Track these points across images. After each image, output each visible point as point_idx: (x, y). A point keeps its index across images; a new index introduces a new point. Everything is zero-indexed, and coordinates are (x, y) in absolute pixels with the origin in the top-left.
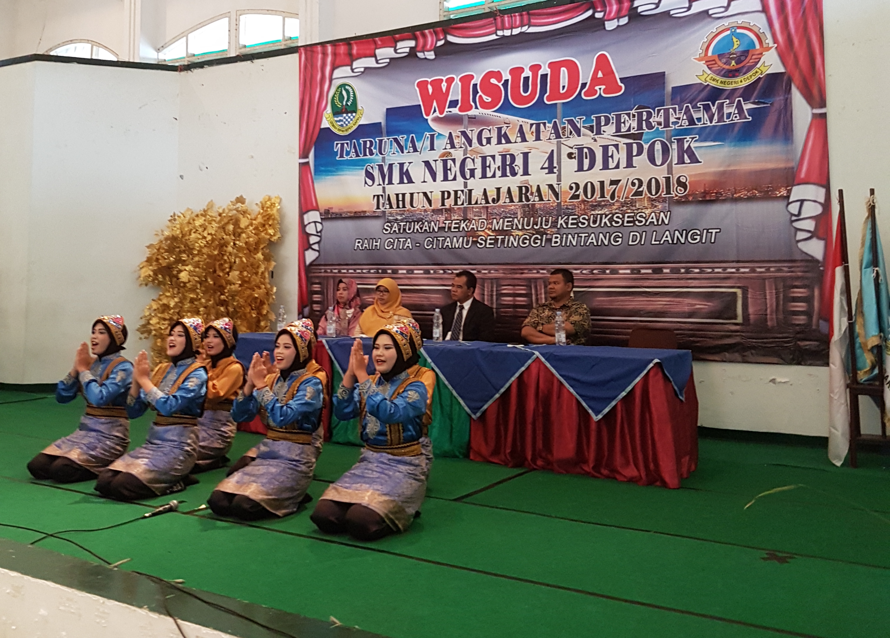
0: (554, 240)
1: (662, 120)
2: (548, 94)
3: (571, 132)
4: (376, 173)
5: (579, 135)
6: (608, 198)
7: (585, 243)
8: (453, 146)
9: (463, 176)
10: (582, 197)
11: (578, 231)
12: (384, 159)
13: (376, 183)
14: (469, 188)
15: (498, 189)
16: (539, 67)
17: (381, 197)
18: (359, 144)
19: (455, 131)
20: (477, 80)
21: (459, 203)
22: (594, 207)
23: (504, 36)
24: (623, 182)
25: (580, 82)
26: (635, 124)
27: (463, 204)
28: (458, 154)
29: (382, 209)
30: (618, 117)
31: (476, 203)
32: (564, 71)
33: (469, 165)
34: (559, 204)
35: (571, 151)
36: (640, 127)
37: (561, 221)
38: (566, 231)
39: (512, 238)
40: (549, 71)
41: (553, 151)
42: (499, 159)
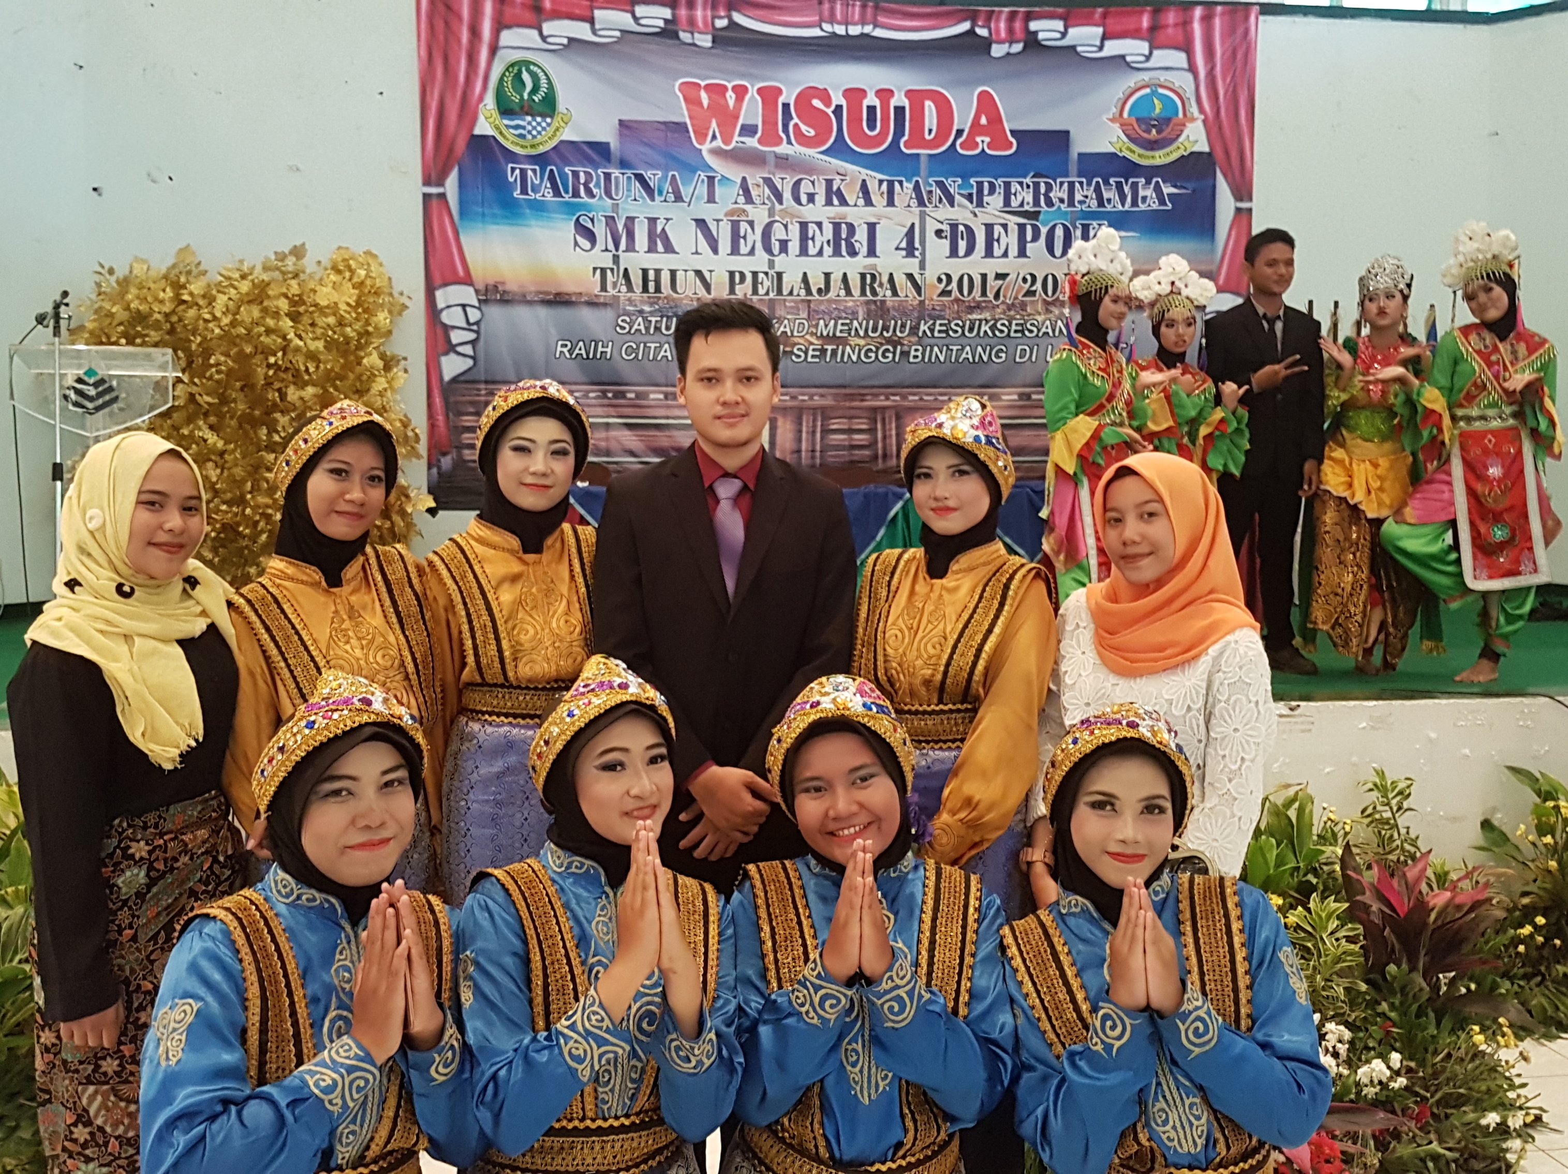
0: (913, 353)
1: (1065, 197)
2: (906, 138)
3: (940, 200)
4: (600, 230)
5: (952, 205)
6: (991, 296)
7: (957, 360)
8: (749, 200)
9: (768, 249)
10: (955, 293)
11: (947, 341)
12: (616, 207)
13: (600, 245)
14: (777, 269)
15: (827, 275)
16: (890, 93)
17: (609, 272)
18: (564, 176)
19: (754, 177)
20: (788, 96)
21: (761, 291)
22: (971, 309)
23: (834, 35)
24: (1012, 277)
25: (955, 128)
26: (1029, 198)
27: (767, 293)
28: (759, 215)
29: (611, 291)
30: (1007, 185)
31: (791, 293)
32: (929, 106)
33: (778, 233)
34: (922, 303)
35: (940, 226)
36: (1036, 202)
37: (923, 327)
38: (932, 341)
39: (848, 349)
40: (906, 103)
41: (913, 225)
42: (828, 230)
